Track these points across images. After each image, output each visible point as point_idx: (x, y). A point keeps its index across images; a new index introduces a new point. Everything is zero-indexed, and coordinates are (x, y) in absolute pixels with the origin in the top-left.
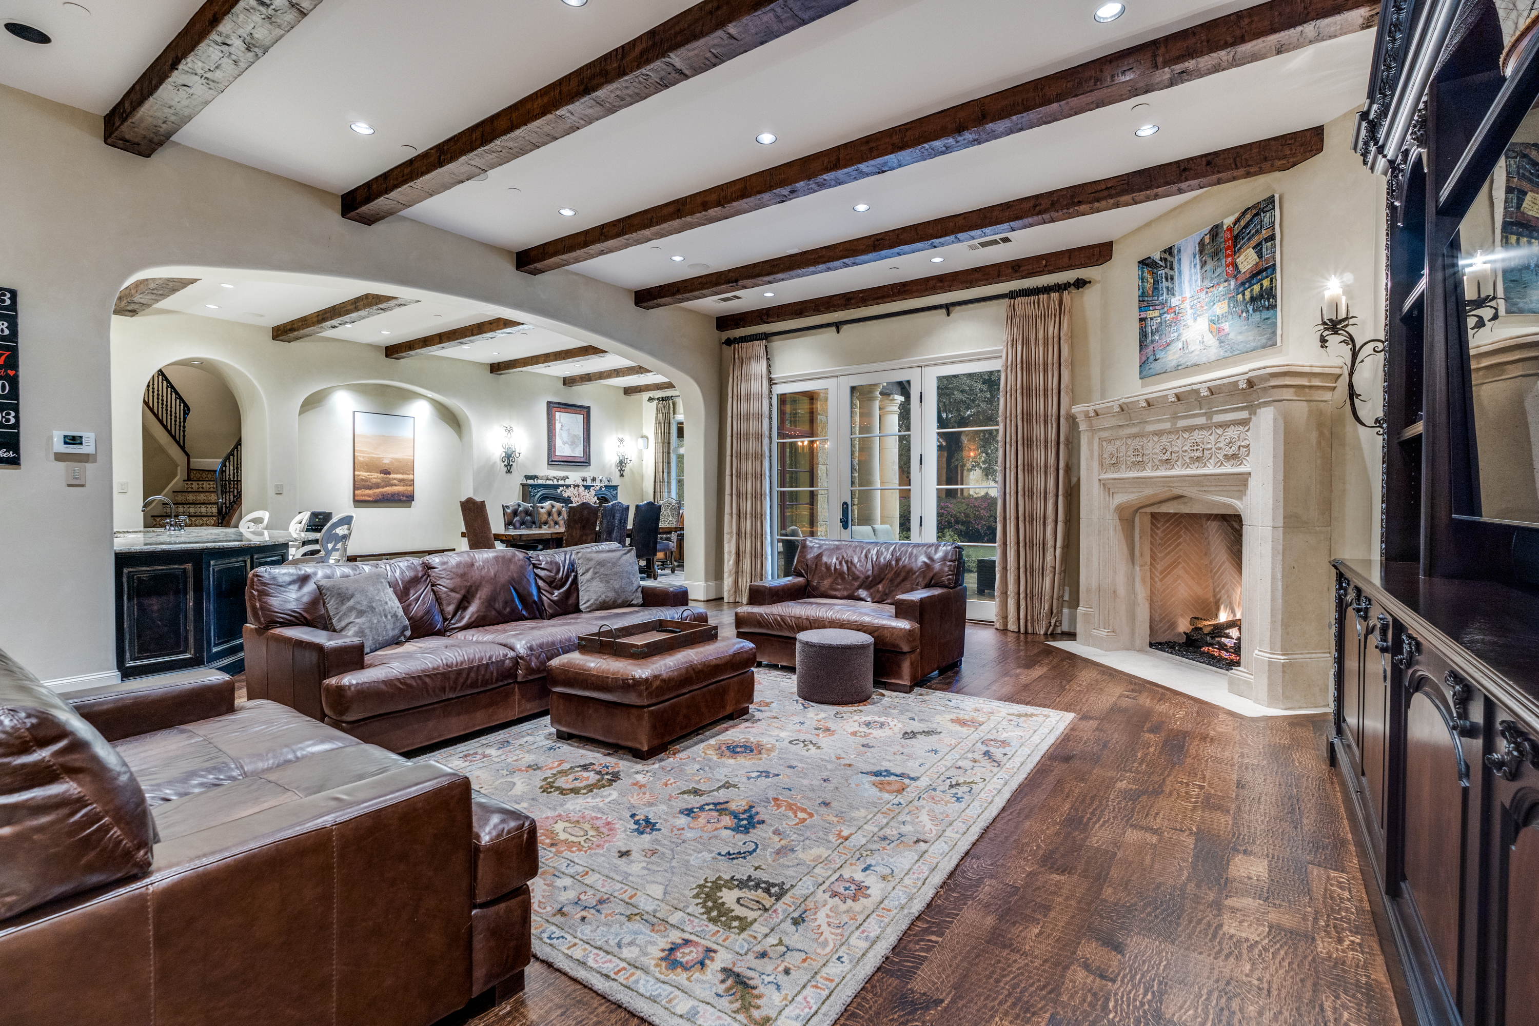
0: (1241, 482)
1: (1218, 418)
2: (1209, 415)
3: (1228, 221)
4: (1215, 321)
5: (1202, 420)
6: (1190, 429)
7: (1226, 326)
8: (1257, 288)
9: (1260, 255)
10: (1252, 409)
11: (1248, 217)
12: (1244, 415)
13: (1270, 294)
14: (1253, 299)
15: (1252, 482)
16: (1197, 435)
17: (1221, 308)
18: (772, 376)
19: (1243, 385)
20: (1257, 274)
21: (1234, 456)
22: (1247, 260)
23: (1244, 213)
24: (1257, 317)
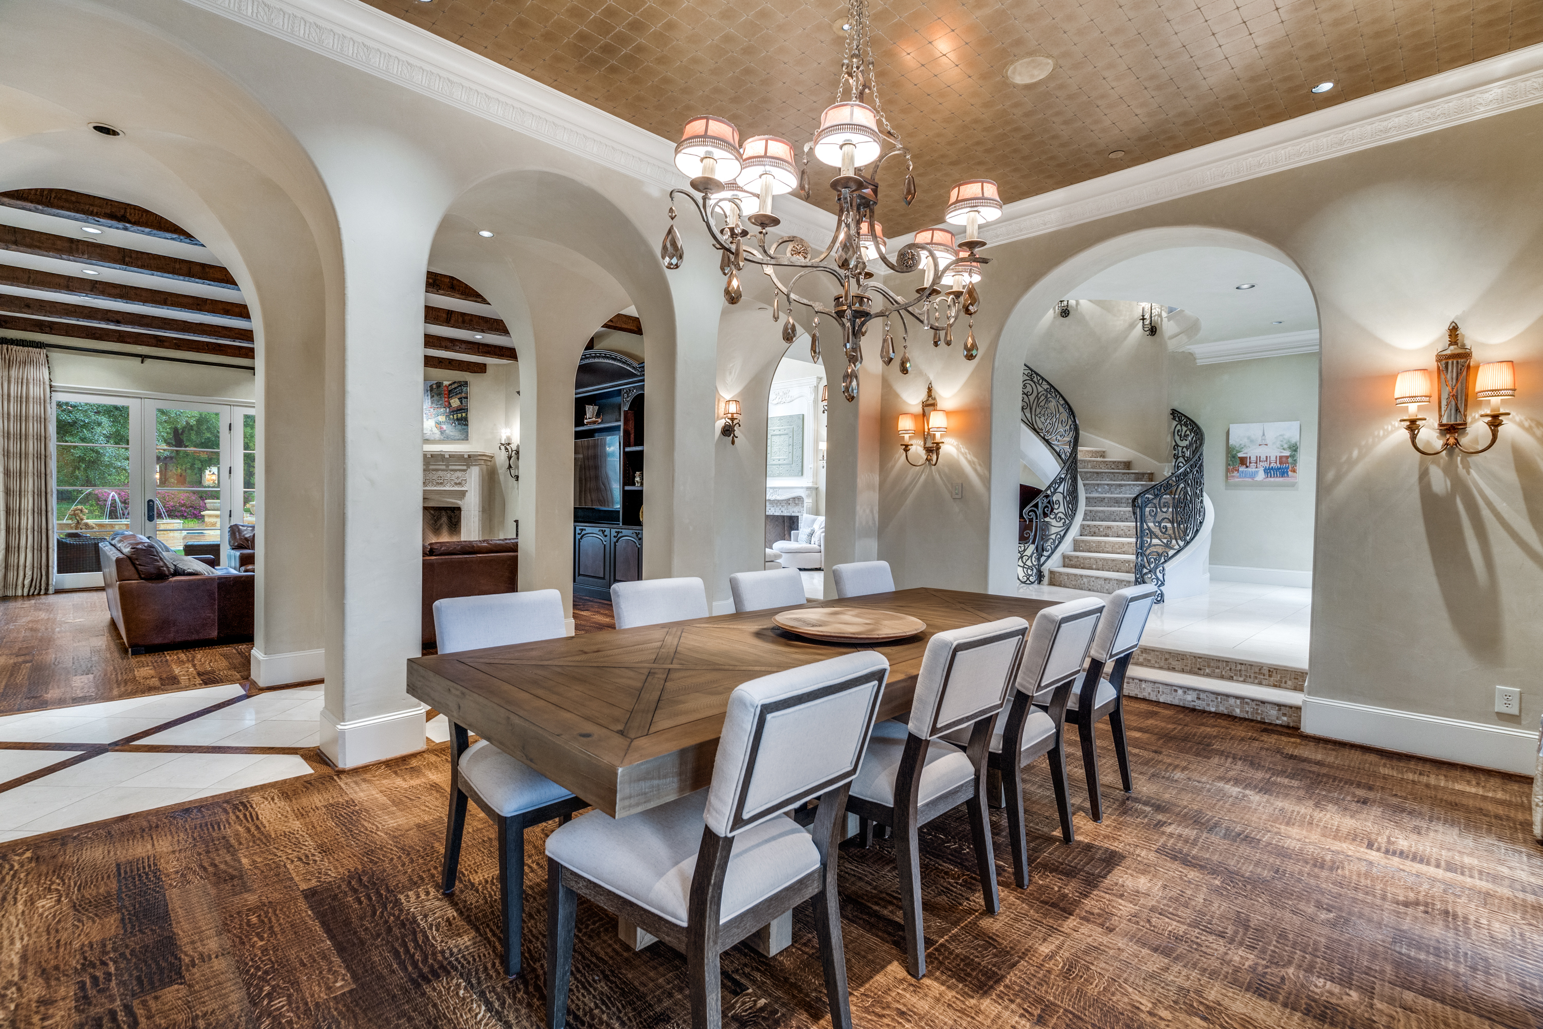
0: (463, 494)
1: (451, 467)
2: (447, 466)
3: (446, 383)
4: (438, 424)
5: (444, 467)
6: (437, 470)
7: (444, 427)
8: (459, 415)
9: (461, 403)
10: (468, 466)
11: (456, 385)
12: (465, 468)
13: (466, 419)
14: (458, 419)
15: (467, 494)
16: (440, 473)
17: (442, 418)
18: (53, 384)
19: (466, 456)
20: (459, 410)
21: (460, 484)
22: (455, 402)
23: (454, 383)
24: (459, 427)
